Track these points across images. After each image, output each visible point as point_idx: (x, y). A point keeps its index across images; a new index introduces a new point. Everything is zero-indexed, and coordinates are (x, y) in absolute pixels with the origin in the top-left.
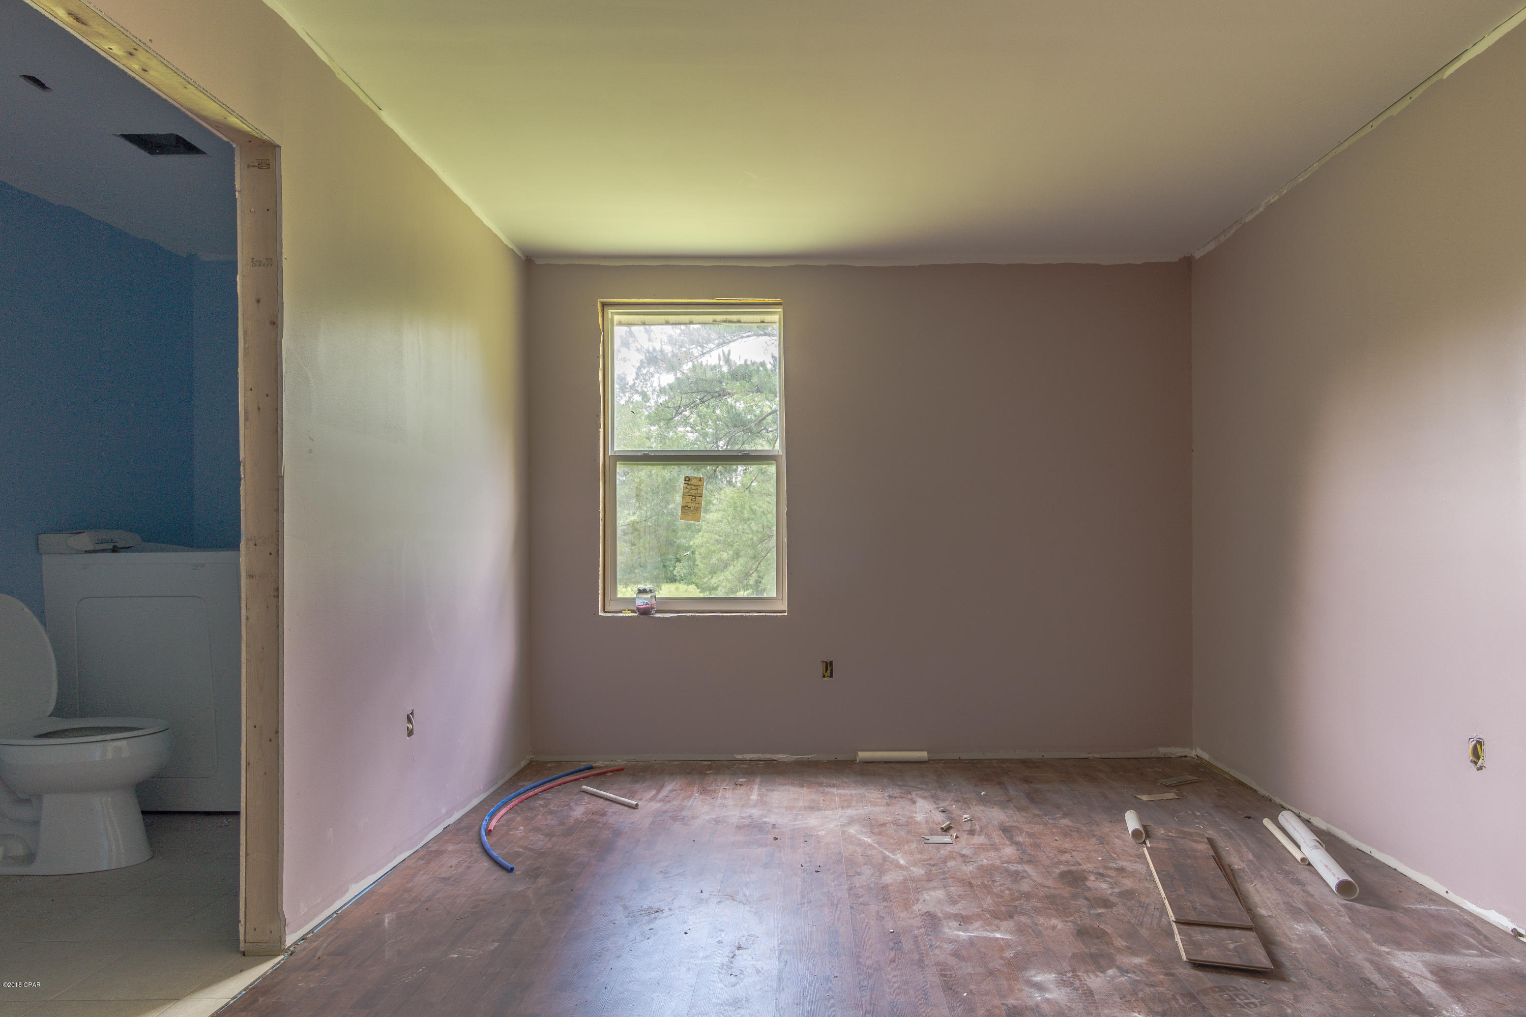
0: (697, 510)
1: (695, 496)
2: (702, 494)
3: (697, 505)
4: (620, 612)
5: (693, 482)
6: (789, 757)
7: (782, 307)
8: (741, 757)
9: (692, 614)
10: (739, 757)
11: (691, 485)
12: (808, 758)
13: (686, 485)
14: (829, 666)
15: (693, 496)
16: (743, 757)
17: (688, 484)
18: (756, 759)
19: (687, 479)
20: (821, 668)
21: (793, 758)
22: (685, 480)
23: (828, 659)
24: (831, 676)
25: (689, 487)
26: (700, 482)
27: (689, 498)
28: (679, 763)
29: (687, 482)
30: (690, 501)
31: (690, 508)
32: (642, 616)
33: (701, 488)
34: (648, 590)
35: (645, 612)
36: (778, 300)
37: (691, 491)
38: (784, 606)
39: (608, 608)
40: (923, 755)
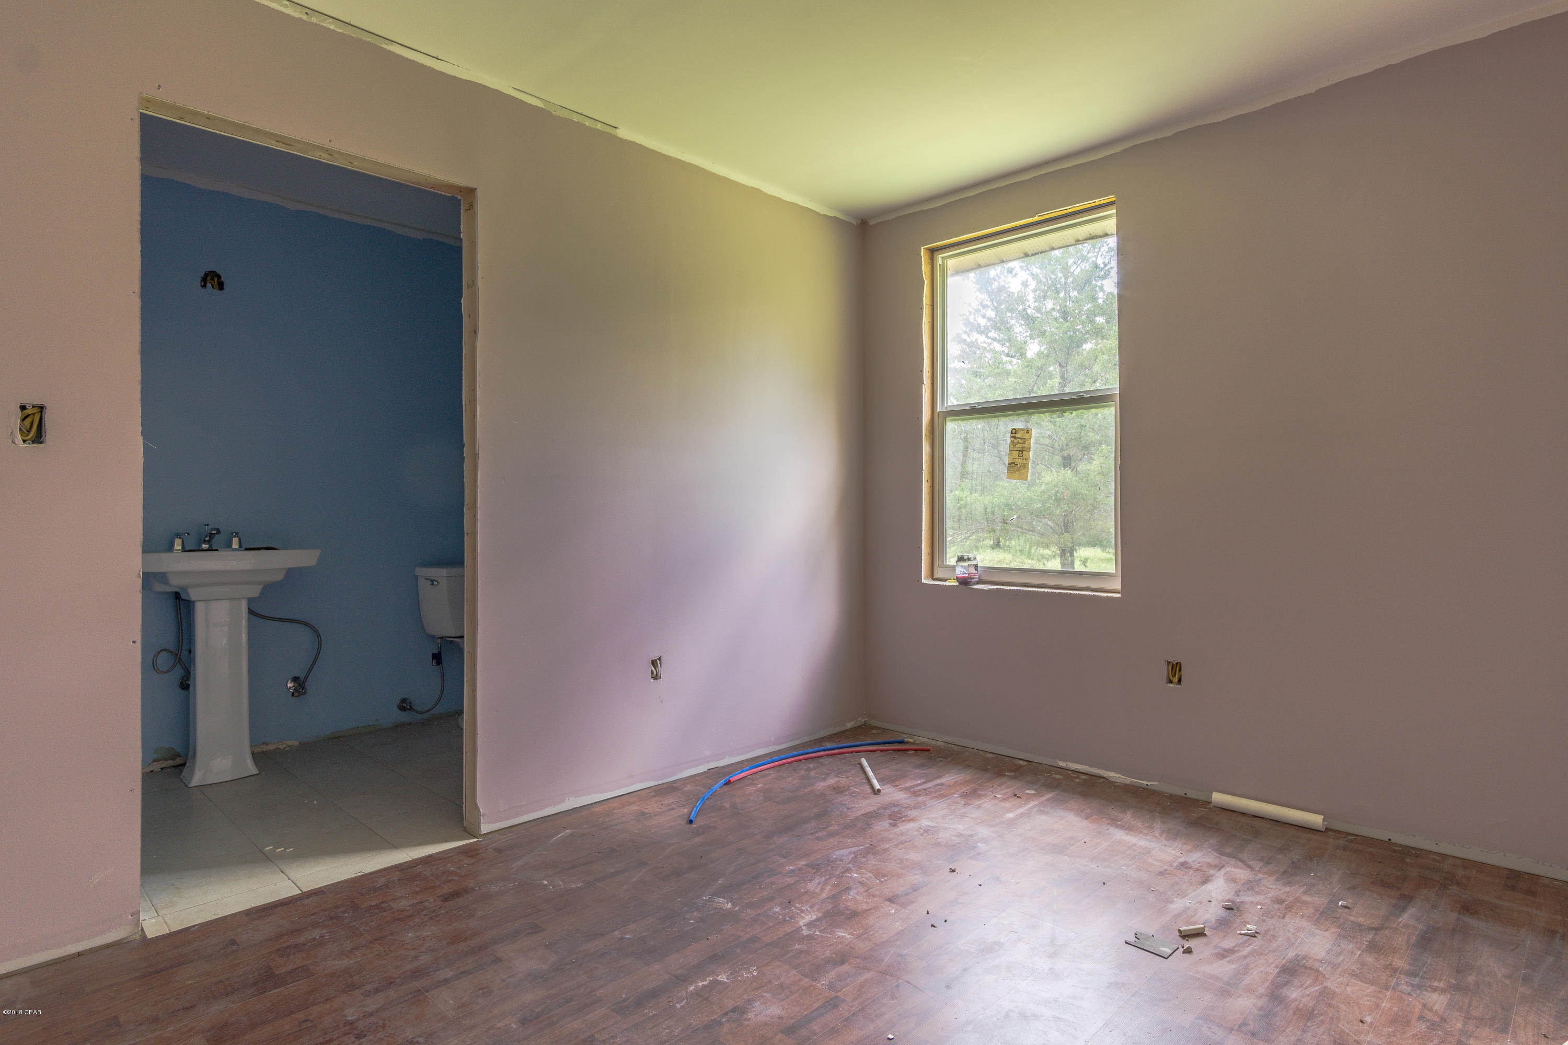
0: (1024, 467)
1: (1022, 451)
2: (1029, 448)
3: (1024, 462)
4: (945, 580)
5: (1020, 435)
6: (1122, 778)
7: (1115, 207)
8: (1065, 765)
9: (1012, 588)
10: (1062, 764)
11: (1018, 438)
12: (1147, 785)
13: (1013, 439)
14: (1175, 669)
15: (1020, 451)
16: (1067, 765)
17: (1015, 437)
18: (1081, 771)
19: (1014, 431)
20: (1164, 671)
21: (1128, 780)
22: (1012, 433)
23: (1174, 659)
24: (1180, 681)
25: (1015, 441)
26: (1027, 434)
27: (1016, 454)
28: (994, 756)
29: (1013, 435)
30: (1017, 457)
31: (1017, 465)
32: (961, 586)
33: (1029, 441)
34: (965, 558)
35: (964, 582)
36: (1112, 198)
37: (1018, 445)
38: (1117, 585)
39: (936, 576)
40: (1316, 820)
